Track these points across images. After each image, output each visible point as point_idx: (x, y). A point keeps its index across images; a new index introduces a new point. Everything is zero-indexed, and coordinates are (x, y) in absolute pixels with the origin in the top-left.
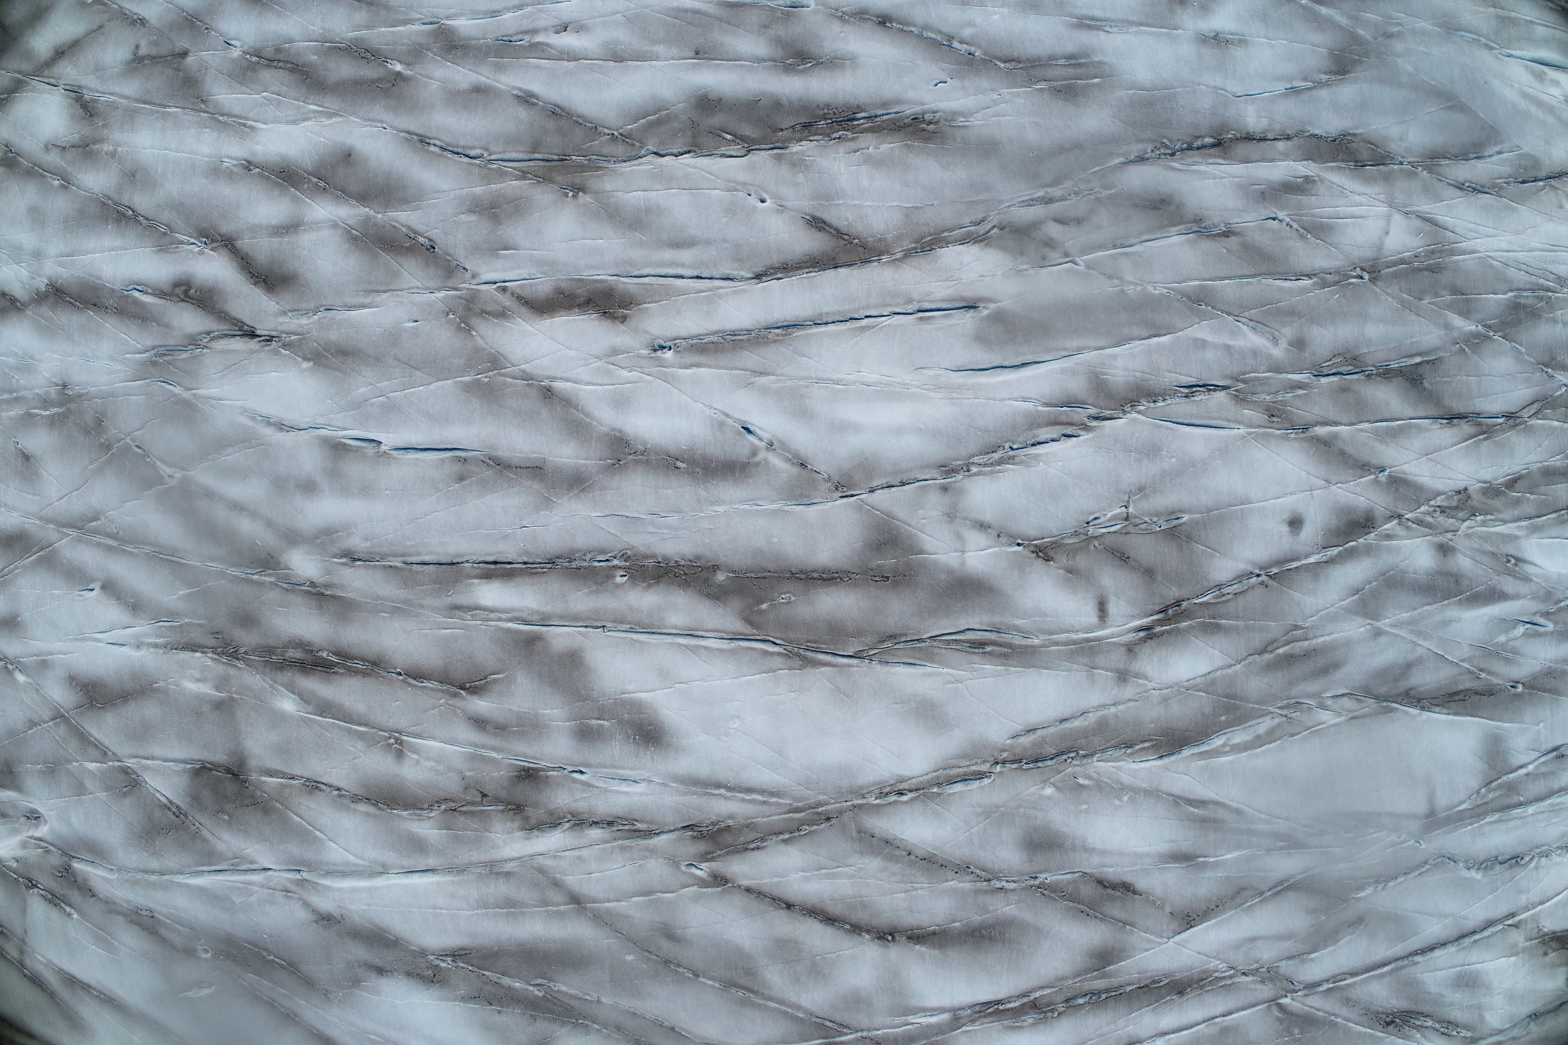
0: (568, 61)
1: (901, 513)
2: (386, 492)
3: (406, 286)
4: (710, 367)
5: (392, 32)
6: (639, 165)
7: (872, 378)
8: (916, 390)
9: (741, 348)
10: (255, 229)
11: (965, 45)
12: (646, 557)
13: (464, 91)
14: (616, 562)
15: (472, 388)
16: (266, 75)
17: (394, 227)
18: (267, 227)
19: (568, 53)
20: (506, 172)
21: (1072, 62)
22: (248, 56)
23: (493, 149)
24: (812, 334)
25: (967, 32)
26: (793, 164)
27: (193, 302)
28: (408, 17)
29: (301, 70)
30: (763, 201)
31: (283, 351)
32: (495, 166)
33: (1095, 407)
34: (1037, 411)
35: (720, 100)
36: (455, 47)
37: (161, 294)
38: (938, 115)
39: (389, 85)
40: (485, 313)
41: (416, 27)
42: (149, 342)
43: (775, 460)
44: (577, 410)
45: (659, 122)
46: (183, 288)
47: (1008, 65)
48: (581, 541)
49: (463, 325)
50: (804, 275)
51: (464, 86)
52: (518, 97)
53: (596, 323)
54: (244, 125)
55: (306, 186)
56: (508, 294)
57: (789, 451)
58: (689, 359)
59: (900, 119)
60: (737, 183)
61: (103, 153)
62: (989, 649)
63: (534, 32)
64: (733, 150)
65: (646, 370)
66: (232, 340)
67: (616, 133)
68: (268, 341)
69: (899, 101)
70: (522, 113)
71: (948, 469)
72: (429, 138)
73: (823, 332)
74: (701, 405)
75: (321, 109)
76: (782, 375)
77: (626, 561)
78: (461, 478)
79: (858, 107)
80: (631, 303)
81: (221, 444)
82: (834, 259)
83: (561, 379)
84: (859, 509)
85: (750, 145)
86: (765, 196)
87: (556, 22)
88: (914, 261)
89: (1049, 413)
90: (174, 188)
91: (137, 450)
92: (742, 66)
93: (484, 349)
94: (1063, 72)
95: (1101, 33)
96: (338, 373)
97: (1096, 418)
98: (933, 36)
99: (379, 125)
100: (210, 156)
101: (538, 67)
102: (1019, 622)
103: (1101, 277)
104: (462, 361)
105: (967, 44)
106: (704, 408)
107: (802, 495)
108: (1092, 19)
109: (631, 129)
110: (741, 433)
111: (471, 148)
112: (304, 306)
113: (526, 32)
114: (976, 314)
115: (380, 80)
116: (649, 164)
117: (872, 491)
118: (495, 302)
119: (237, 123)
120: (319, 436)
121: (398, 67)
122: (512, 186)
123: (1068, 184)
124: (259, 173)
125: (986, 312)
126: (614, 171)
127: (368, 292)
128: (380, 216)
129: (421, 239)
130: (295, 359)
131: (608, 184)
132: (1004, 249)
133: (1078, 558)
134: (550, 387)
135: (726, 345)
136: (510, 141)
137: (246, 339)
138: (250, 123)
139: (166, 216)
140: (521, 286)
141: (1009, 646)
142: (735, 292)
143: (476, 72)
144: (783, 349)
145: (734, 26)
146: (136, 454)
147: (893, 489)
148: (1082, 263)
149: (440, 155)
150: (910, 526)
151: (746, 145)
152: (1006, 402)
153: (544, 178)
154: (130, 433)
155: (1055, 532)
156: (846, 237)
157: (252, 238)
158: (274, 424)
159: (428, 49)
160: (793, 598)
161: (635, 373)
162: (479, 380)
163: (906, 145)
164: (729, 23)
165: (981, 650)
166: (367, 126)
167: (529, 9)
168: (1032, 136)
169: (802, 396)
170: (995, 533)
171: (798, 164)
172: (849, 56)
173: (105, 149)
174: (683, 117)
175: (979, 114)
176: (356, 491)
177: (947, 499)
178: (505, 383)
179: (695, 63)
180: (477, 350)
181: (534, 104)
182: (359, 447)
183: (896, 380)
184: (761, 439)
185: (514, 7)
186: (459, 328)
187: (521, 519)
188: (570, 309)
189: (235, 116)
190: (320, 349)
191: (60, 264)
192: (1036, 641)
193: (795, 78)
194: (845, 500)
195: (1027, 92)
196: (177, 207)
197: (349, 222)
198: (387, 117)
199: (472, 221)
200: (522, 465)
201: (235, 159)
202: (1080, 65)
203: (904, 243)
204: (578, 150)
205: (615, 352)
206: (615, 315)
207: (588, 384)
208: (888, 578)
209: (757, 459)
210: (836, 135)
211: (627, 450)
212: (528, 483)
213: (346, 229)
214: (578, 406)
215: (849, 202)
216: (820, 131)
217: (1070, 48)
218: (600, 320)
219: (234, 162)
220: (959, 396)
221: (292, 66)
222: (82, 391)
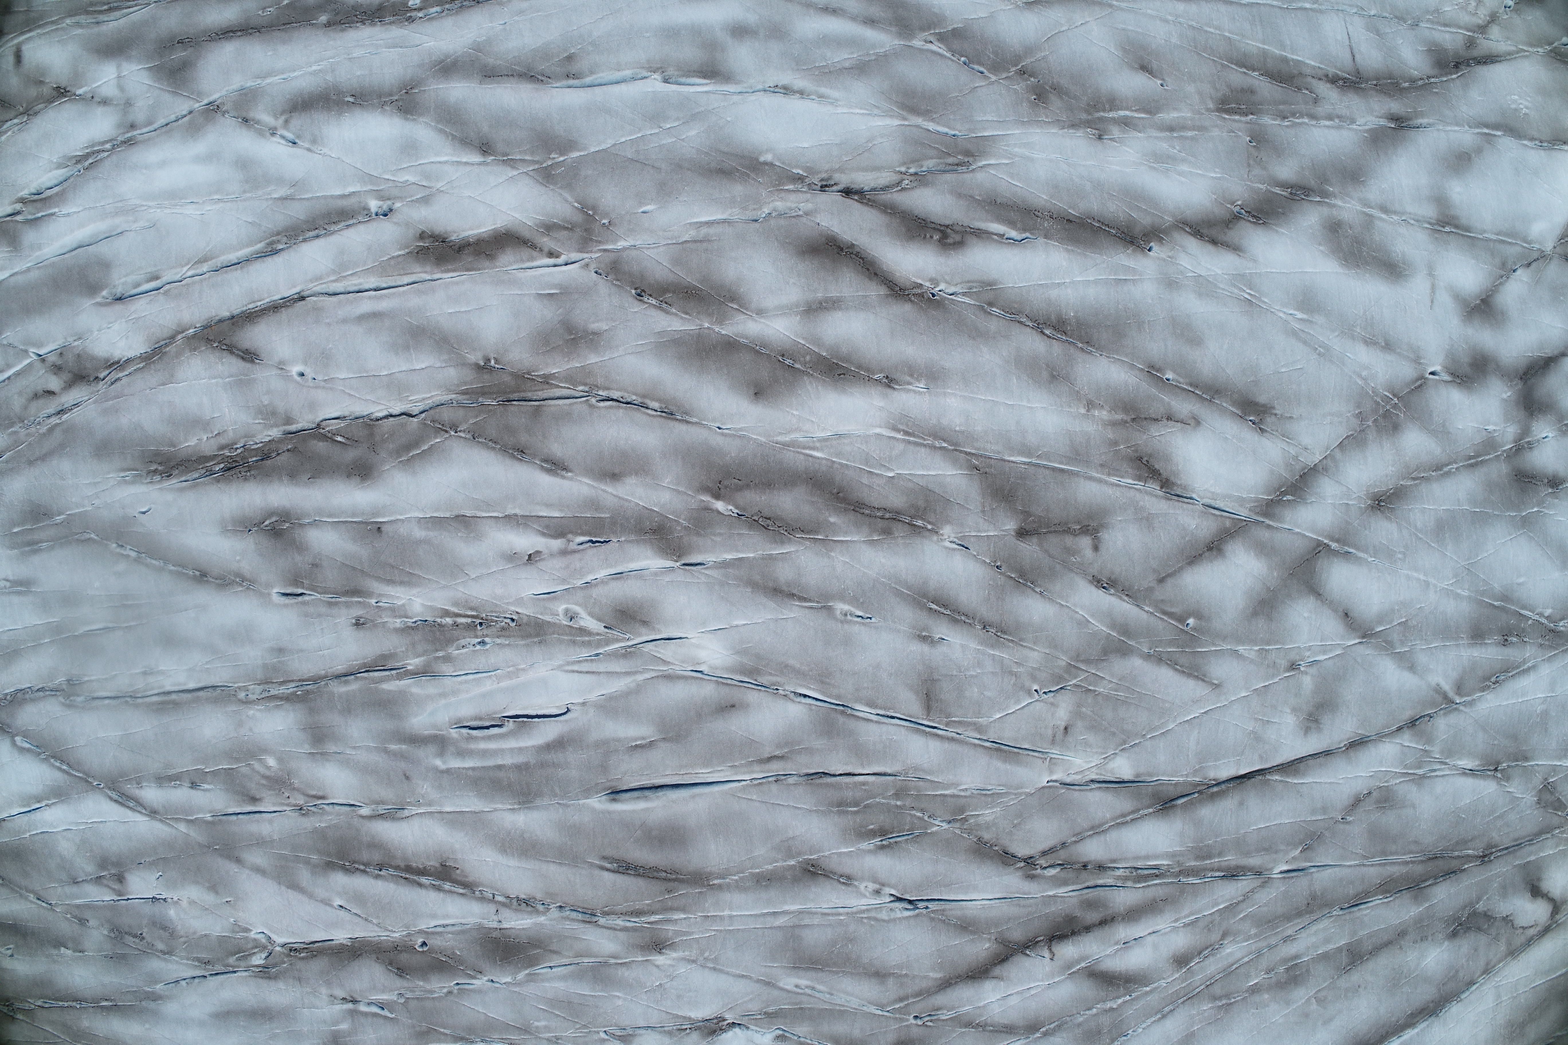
0: (516, 515)
1: (167, 97)
2: (648, 34)
3: (661, 249)
4: (332, 197)
5: (738, 551)
6: (424, 399)
7: (190, 210)
8: (150, 204)
9: (308, 222)
10: (864, 305)
11: (125, 553)
12: (391, 23)
13: (630, 474)
14: (420, 14)
15: (566, 145)
16: (896, 500)
17: (687, 313)
18: (847, 309)
19: (518, 524)
20: (566, 382)
21: (36, 547)
22: (929, 527)
23: (585, 407)
24: (247, 246)
25: (121, 566)
26: (274, 413)
27: (933, 225)
28: (723, 570)
29: (849, 504)
30: (302, 375)
31: (801, 172)
32: (581, 388)
33: (17, 222)
34: (58, 206)
35: (349, 476)
36: (654, 531)
37: (980, 234)
38: (149, 480)
39: (726, 482)
40: (570, 227)
41: (710, 558)
42: (980, 176)
43: (267, 119)
44: (452, 135)
45: (408, 447)
46: (950, 241)
47: (88, 536)
48: (448, 23)
49: (590, 212)
50: (259, 304)
51: (631, 481)
52: (565, 469)
53: (449, 229)
54: (906, 433)
55: (808, 358)
56: (546, 250)
57: (256, 130)
58: (352, 201)
59: (182, 473)
60: (324, 388)
61: (1107, 407)
62: (106, 7)
63: (564, 553)
64: (334, 425)
65: (391, 184)
66: (873, 184)
67: (453, 433)
68: (826, 186)
69: (182, 490)
70: (556, 449)
71: (129, 143)
72: (661, 416)
73: (238, 250)
74: (333, 156)
75: (807, 452)
76: (267, 199)
77: (411, 17)
78: (570, 58)
79: (218, 481)
80: (417, 253)
81: (861, 69)
82: (233, 324)
83: (473, 164)
84: (200, 94)
85: (318, 432)
86: (298, 379)
87: (541, 565)
88: (166, 333)
89: (50, 208)
90: (988, 357)
91: (982, 69)
92: (330, 516)
93: (561, 188)
94: (42, 535)
95: (11, 578)
96: (726, 150)
97: (18, 213)
98: (154, 562)
99: (725, 431)
100: (945, 394)
101: (549, 506)
102: (79, 31)
103: (16, 344)
104: (583, 173)
105: (122, 555)
106: (329, 153)
107: (246, 94)
108: (19, 593)
109: (436, 438)
110: (299, 137)
111: (611, 407)
112: (782, 222)
113: (574, 552)
114: (114, 290)
115: (739, 489)
116: (416, 401)
117: (190, 112)
118: (559, 241)
119: (919, 437)
120: (736, 84)
121: (720, 505)
122: (556, 366)
123: (44, 429)
124: (874, 374)
125: (104, 293)
126: (449, 391)
127: (706, 240)
128: (706, 325)
129: (654, 302)
130: (783, 163)
131: (452, 374)
132: (93, 358)
133: (35, 94)
134: (484, 155)
135: (321, 223)
136: (566, 416)
137: (855, 187)
138: (899, 436)
139: (993, 325)
140: (532, 259)
141: (88, 13)
142: (320, 278)
143: (619, 498)
144: (270, 226)
145: (347, 565)
146: (980, 64)
147: (173, 118)
148: (31, 354)
149: (644, 396)
150: (159, 88)
151: (322, 431)
152: (81, 208)
153: (523, 378)
154: (992, 83)
155: (50, 111)
156: (224, 347)
157: (866, 296)
158: (795, 92)
159: (686, 528)
160: (260, 12)
161: (401, 180)
162: (561, 155)
163: (175, 446)
164: (354, 569)
165: (112, 5)
166: (741, 429)
167: (579, 583)
168: (65, 465)
169: (247, 182)
170: (96, 99)
171: (269, 414)
172: (229, 534)
173: (1105, 413)
174: (383, 454)
175: (112, 484)
176: (683, 32)
177: (131, 118)
178: (532, 153)
179: (378, 516)
180: (569, 187)
181: (546, 461)
182: (688, 76)
183: (167, 211)
184: (283, 137)
185: (596, 585)
186: (594, 208)
187: (505, 29)
188: (478, 240)
189: (925, 446)
190: (753, 175)
191: (1134, 271)
192: (68, 21)
193: (276, 505)
194: (211, 99)
195: (70, 510)
196: (978, 335)
197: (743, 317)
198: (717, 441)
199: (593, 323)
200: (506, 78)
201: (909, 391)
202: (29, 544)
203: (174, 350)
204: (490, 411)
205: (426, 200)
206: (432, 239)
207: (446, 162)
208: (178, 42)
209: (283, 118)
210: (239, 451)
211: (401, 104)
212: (499, 62)
213: (746, 309)
214: (452, 140)
215: (220, 380)
216: (253, 453)
217: (36, 559)
218: (446, 232)
219: (911, 387)
220: (116, 205)
221: (862, 511)
222: (1071, 131)
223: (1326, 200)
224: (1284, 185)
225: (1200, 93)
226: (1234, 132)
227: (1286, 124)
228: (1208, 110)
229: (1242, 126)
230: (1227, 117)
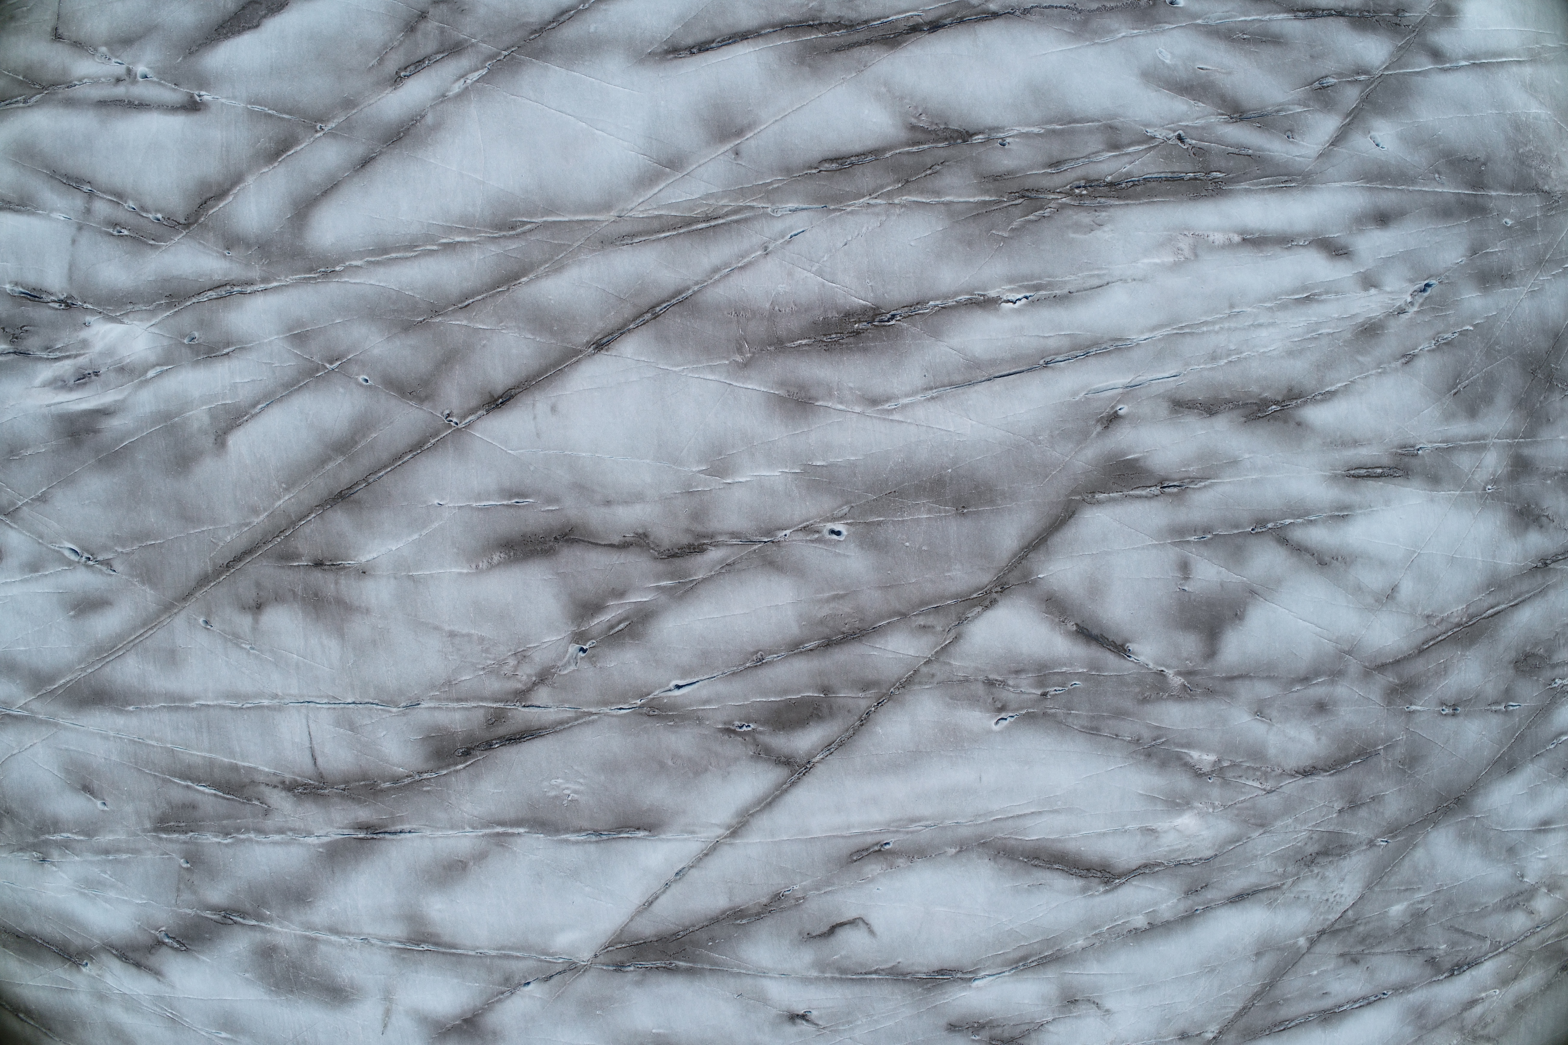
223: (263, 924)
224: (215, 909)
225: (137, 813)
226: (168, 854)
227: (229, 841)
228: (145, 830)
229: (177, 847)
230: (165, 836)
